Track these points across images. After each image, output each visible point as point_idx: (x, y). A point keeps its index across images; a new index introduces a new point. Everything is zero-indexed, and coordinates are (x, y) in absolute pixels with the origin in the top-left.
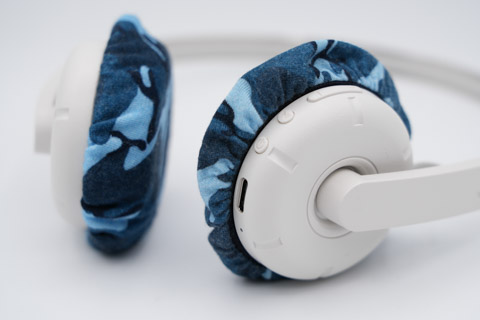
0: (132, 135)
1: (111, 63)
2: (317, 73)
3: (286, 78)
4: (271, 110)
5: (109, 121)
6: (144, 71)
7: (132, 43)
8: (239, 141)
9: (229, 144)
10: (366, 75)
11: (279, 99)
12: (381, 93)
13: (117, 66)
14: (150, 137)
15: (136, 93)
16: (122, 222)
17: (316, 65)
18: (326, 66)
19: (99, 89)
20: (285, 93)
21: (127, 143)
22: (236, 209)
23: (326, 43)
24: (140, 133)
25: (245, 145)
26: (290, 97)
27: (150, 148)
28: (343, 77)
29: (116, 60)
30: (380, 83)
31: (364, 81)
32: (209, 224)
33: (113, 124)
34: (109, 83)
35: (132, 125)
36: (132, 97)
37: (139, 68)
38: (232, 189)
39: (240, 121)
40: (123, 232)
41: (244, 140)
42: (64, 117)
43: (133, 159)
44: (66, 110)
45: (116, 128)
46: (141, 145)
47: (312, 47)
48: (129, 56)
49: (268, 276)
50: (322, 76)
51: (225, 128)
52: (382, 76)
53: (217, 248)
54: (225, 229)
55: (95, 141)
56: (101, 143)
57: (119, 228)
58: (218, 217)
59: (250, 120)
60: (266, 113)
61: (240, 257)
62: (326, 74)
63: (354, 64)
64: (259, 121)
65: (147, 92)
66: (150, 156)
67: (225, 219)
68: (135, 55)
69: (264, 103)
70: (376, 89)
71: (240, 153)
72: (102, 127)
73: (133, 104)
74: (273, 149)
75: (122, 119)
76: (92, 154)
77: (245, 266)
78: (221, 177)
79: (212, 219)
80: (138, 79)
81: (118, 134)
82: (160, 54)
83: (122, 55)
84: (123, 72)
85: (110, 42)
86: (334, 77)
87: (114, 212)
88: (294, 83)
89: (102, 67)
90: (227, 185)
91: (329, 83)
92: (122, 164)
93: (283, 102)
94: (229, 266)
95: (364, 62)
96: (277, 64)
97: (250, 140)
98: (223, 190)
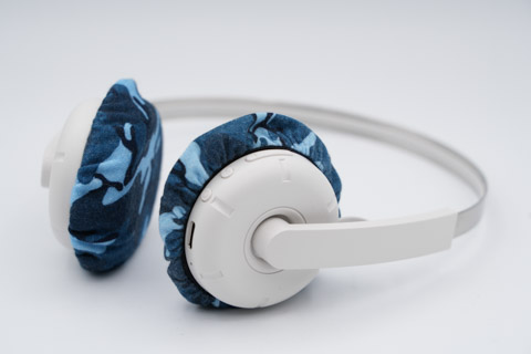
0: (111, 178)
1: (101, 119)
2: (255, 139)
3: (227, 142)
4: (215, 167)
5: (94, 166)
6: (127, 127)
7: (121, 103)
8: (189, 192)
9: (182, 194)
10: (299, 143)
11: (222, 158)
12: (312, 157)
13: (106, 122)
14: (127, 180)
15: (118, 144)
16: (102, 247)
17: (256, 133)
18: (264, 134)
19: (89, 139)
20: (228, 154)
21: (107, 184)
22: (187, 246)
23: (265, 115)
24: (119, 177)
25: (194, 195)
26: (231, 157)
27: (126, 190)
28: (279, 143)
29: (105, 117)
30: (311, 149)
31: (296, 146)
32: (166, 258)
33: (97, 168)
34: (97, 135)
35: (112, 170)
36: (114, 147)
37: (123, 124)
38: (184, 230)
39: (190, 176)
40: (101, 255)
41: (192, 190)
42: (61, 160)
43: (111, 197)
44: (63, 154)
45: (98, 172)
46: (119, 186)
47: (252, 118)
48: (116, 114)
49: (217, 304)
50: (259, 142)
51: (178, 180)
52: (313, 144)
53: (174, 279)
54: (178, 262)
55: (80, 181)
56: (85, 183)
57: (98, 252)
58: (172, 251)
59: (198, 174)
60: (211, 169)
61: (192, 287)
62: (263, 140)
63: (289, 132)
64: (205, 175)
65: (127, 144)
66: (126, 196)
67: (178, 254)
68: (122, 113)
69: (209, 162)
70: (308, 154)
71: (190, 201)
72: (88, 170)
73: (115, 153)
74: (215, 199)
75: (103, 165)
76: (78, 190)
77: (197, 295)
78: (176, 220)
79: (168, 254)
80: (121, 133)
81: (100, 177)
82: (145, 113)
83: (111, 113)
84: (109, 127)
85: (104, 102)
86: (270, 142)
87: (93, 238)
88: (234, 146)
89: (94, 122)
90: (179, 227)
91: (265, 147)
92: (101, 200)
93: (225, 161)
94: (184, 294)
95: (298, 131)
96: (223, 131)
97: (198, 191)
98: (176, 231)
